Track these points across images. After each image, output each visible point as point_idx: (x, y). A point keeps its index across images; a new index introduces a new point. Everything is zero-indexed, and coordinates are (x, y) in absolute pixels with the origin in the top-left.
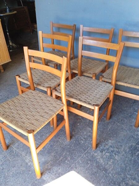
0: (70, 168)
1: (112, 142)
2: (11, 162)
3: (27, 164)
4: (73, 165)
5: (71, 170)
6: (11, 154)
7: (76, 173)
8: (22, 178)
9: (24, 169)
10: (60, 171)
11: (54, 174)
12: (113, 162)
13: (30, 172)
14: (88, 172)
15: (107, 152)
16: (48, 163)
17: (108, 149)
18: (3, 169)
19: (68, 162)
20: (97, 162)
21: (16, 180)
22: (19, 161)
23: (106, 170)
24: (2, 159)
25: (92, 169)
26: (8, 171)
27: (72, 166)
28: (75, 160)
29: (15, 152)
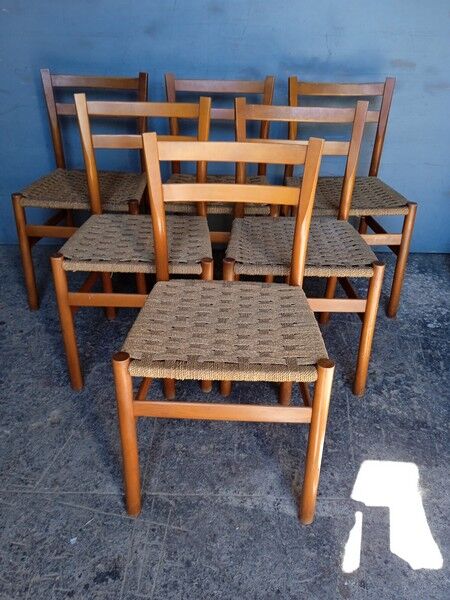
0: (353, 459)
1: (379, 364)
2: (191, 533)
3: (242, 510)
4: (352, 449)
5: (361, 462)
6: (167, 513)
7: (377, 462)
8: (269, 549)
9: (246, 525)
10: (337, 477)
11: (332, 491)
12: (420, 402)
13: (273, 523)
14: (398, 446)
15: (389, 390)
16: (293, 477)
17: (385, 382)
18: (188, 564)
19: (336, 450)
20: (392, 418)
21: (258, 564)
22: (213, 516)
23: (424, 424)
24: (156, 542)
25: (395, 436)
26: (209, 558)
27: (352, 453)
28: (347, 438)
29: (171, 502)
